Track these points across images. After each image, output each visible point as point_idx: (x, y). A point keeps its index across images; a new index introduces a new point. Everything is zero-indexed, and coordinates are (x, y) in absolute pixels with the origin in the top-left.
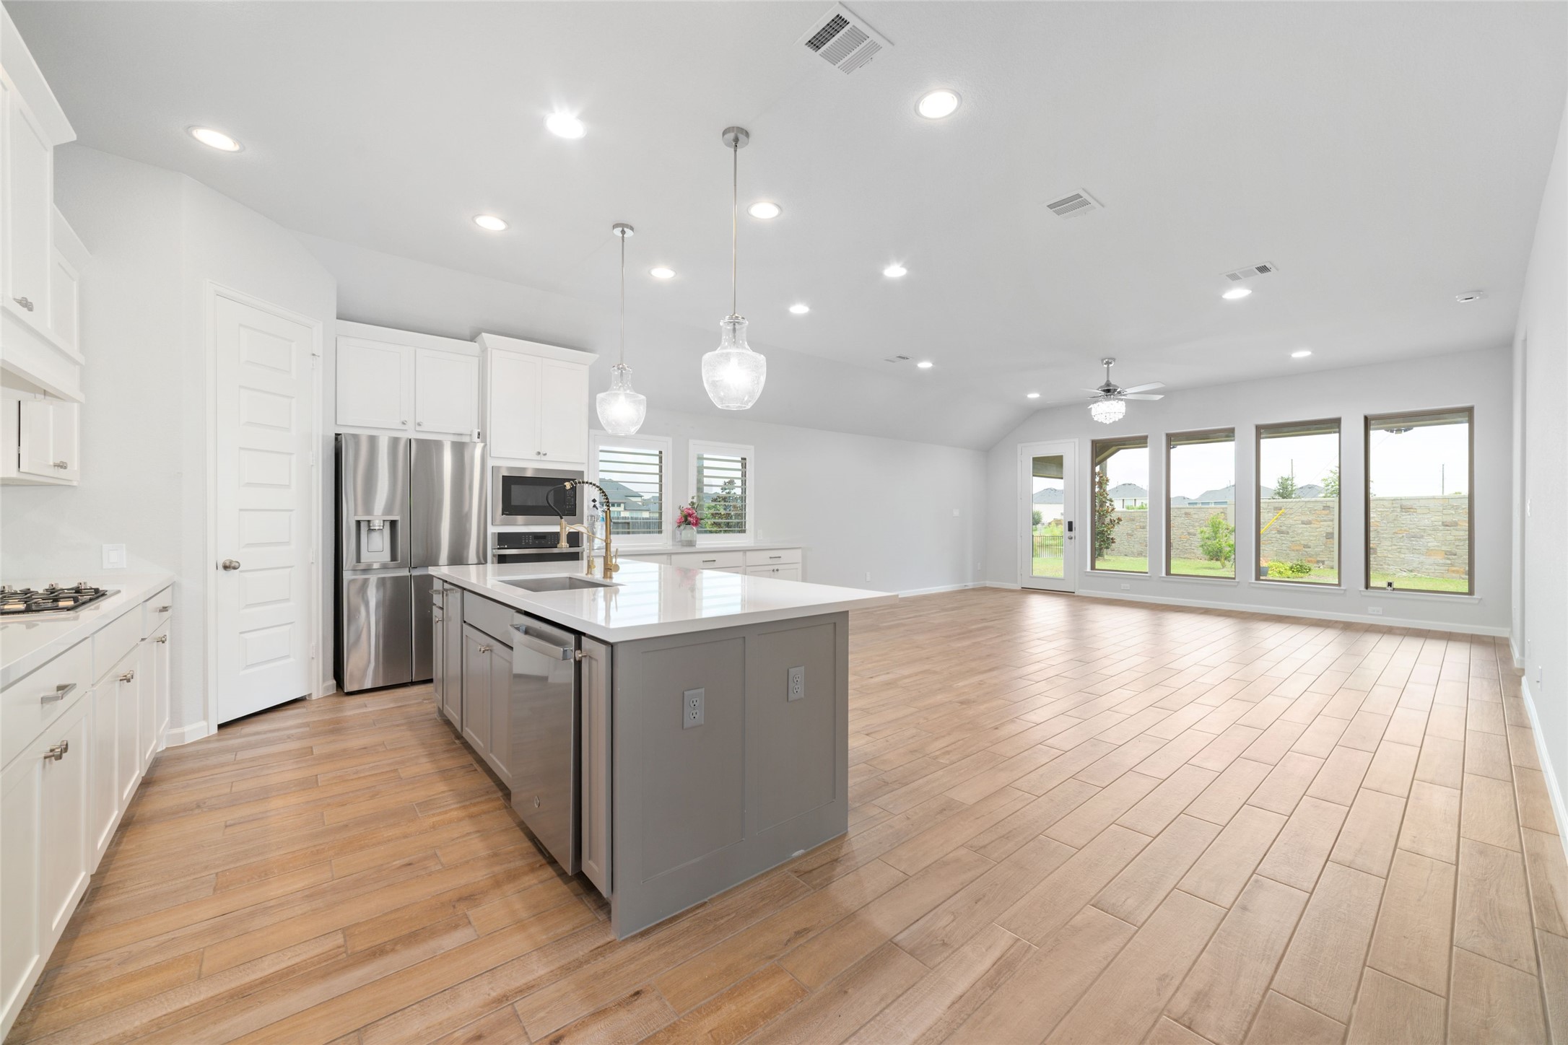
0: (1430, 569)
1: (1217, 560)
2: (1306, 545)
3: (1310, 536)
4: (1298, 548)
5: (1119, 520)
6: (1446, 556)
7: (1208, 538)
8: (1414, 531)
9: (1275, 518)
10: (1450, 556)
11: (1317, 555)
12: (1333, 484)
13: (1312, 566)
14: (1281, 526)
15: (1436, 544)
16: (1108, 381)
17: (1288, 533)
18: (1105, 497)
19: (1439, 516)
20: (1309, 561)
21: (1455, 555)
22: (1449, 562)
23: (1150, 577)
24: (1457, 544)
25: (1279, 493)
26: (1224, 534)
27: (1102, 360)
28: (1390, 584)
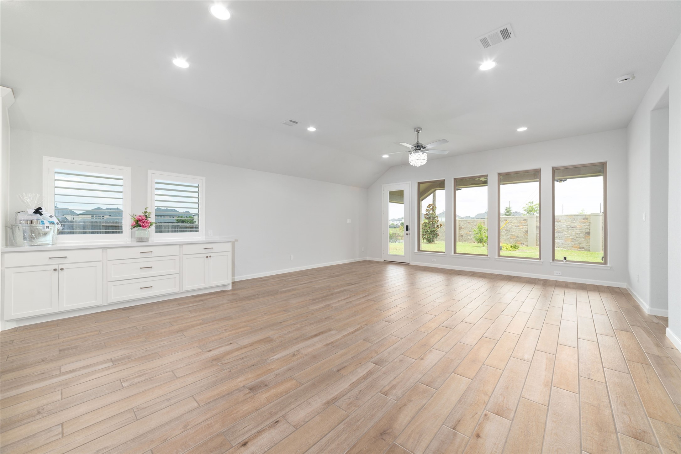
0: (566, 246)
1: (481, 243)
2: (517, 236)
3: (519, 232)
4: (514, 237)
5: (441, 225)
6: (572, 241)
7: (477, 234)
8: (559, 230)
9: (505, 224)
10: (574, 241)
11: (521, 240)
12: (527, 210)
13: (520, 246)
14: (507, 228)
15: (568, 235)
16: (418, 141)
17: (510, 231)
18: (435, 215)
19: (569, 223)
20: (518, 243)
21: (576, 240)
22: (573, 243)
23: (446, 255)
24: (576, 235)
25: (505, 214)
26: (484, 232)
27: (415, 129)
28: (565, 259)
